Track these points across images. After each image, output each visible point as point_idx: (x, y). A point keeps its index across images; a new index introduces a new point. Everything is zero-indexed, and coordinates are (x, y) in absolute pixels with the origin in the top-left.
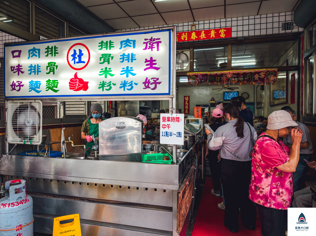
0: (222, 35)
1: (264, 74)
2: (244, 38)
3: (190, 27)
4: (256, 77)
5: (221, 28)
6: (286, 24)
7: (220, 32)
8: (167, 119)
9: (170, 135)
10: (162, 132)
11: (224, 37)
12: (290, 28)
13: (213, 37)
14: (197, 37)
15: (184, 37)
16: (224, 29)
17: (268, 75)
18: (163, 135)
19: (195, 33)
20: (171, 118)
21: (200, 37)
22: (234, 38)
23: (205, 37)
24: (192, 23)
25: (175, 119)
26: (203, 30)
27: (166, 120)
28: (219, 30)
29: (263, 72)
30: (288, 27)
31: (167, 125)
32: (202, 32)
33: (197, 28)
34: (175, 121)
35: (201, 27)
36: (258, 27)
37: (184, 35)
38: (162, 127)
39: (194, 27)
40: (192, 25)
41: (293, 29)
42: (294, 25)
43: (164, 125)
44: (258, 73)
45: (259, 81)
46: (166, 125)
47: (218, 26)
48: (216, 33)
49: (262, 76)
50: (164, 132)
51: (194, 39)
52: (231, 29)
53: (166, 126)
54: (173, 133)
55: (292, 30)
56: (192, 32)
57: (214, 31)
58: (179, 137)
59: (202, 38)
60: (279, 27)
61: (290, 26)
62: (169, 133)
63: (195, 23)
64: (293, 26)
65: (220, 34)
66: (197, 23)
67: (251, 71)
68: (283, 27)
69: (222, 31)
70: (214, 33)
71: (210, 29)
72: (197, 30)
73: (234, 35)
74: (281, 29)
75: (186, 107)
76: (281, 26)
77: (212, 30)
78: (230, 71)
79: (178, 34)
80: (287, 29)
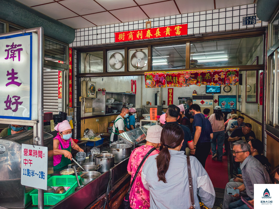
0: (178, 32)
1: (224, 74)
2: (201, 35)
3: (145, 24)
4: (216, 77)
5: (177, 25)
6: (247, 18)
7: (175, 30)
8: (28, 152)
9: (32, 174)
10: (24, 169)
11: (179, 34)
12: (252, 22)
13: (168, 34)
14: (152, 35)
15: (139, 35)
16: (179, 26)
17: (229, 75)
18: (25, 174)
19: (150, 31)
20: (33, 152)
21: (155, 35)
22: (191, 35)
23: (160, 35)
24: (147, 20)
25: (38, 154)
26: (158, 27)
27: (28, 154)
28: (174, 27)
29: (223, 72)
30: (249, 22)
31: (29, 160)
32: (157, 29)
33: (152, 26)
34: (38, 155)
35: (156, 24)
36: (216, 22)
37: (139, 33)
38: (24, 163)
39: (149, 25)
40: (147, 23)
41: (255, 23)
42: (257, 18)
43: (26, 160)
44: (218, 73)
45: (220, 82)
46: (27, 160)
47: (173, 22)
48: (171, 30)
49: (223, 76)
50: (26, 170)
51: (149, 37)
52: (187, 25)
53: (28, 162)
54: (35, 172)
55: (255, 25)
56: (147, 30)
57: (170, 28)
58: (42, 178)
59: (157, 36)
60: (239, 22)
61: (252, 20)
62: (31, 172)
63: (150, 20)
64: (255, 20)
65: (176, 31)
66: (152, 20)
67: (210, 71)
68: (243, 21)
69: (178, 28)
70: (169, 30)
71: (165, 26)
72: (152, 28)
73: (190, 32)
74: (241, 24)
75: (169, 99)
76: (241, 20)
77: (167, 27)
78: (188, 71)
79: (134, 33)
80: (249, 24)
